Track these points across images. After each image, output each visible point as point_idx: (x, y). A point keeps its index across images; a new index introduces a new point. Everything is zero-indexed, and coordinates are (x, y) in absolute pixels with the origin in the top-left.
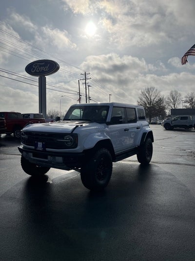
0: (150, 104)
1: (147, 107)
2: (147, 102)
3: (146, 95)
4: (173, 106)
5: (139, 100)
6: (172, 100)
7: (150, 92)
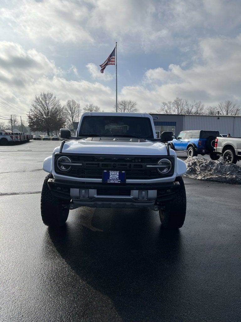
0: (47, 114)
1: (44, 118)
2: (43, 113)
3: (41, 102)
4: (71, 118)
5: (33, 109)
6: (69, 111)
7: (47, 99)
